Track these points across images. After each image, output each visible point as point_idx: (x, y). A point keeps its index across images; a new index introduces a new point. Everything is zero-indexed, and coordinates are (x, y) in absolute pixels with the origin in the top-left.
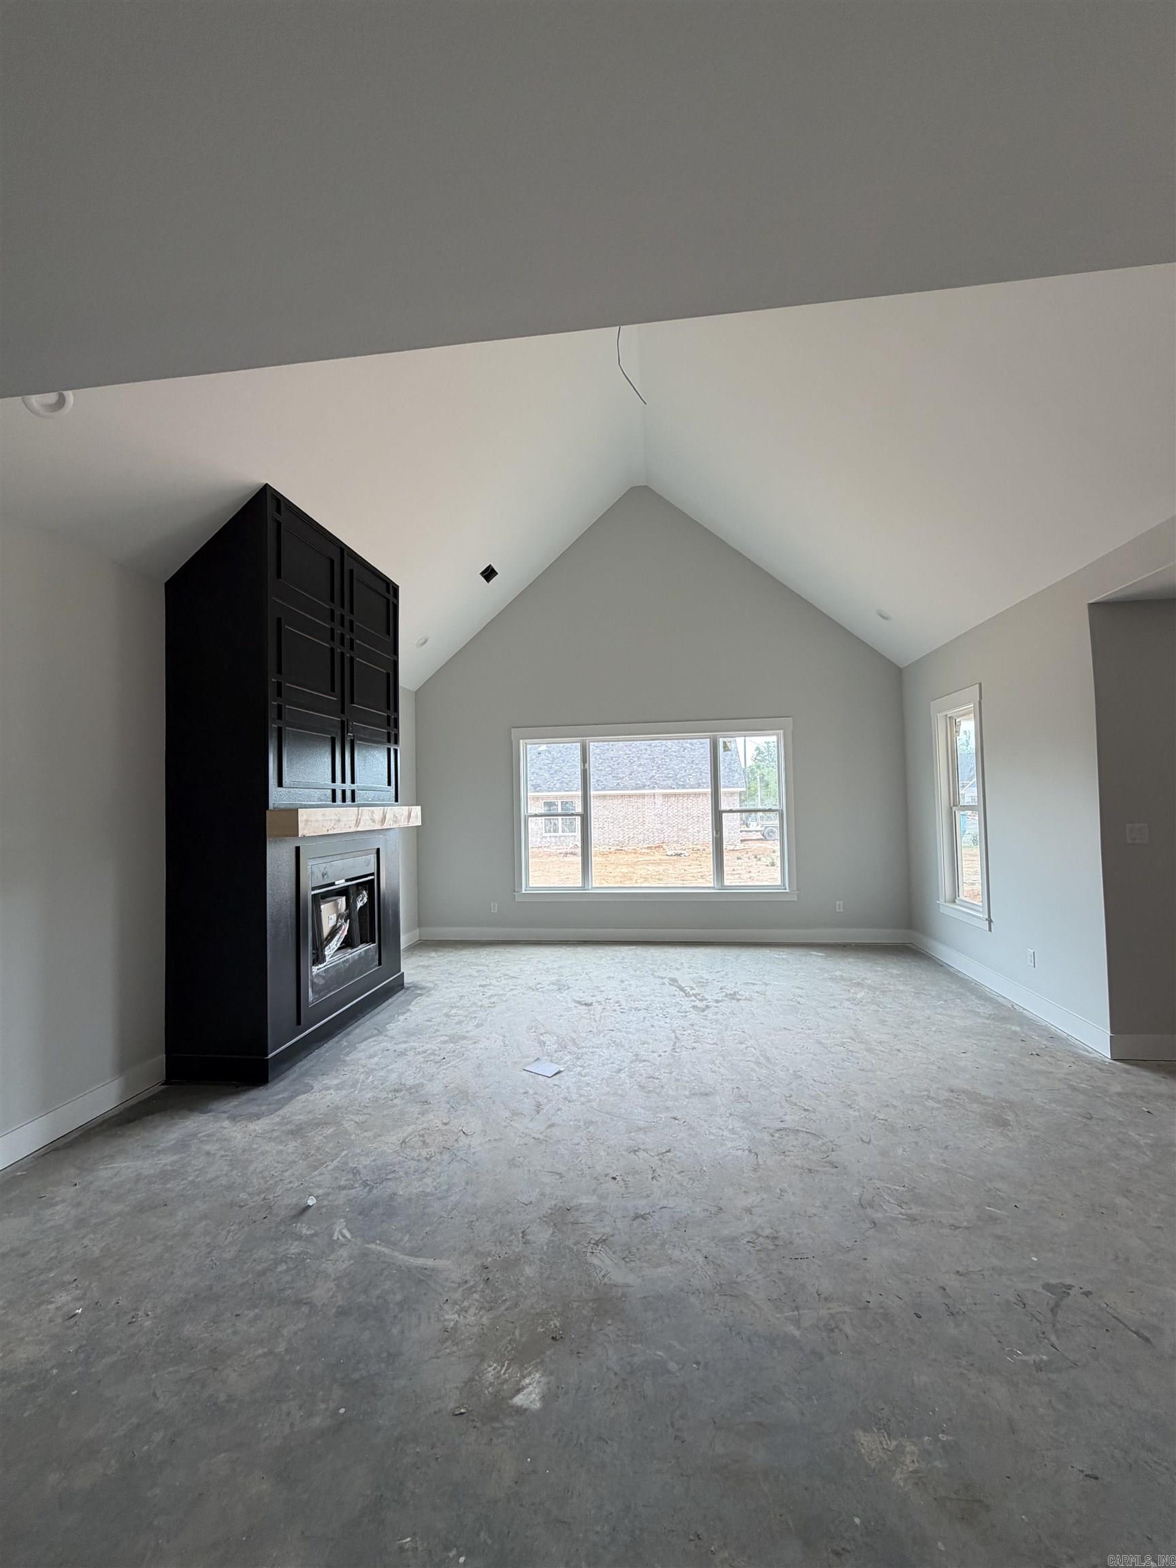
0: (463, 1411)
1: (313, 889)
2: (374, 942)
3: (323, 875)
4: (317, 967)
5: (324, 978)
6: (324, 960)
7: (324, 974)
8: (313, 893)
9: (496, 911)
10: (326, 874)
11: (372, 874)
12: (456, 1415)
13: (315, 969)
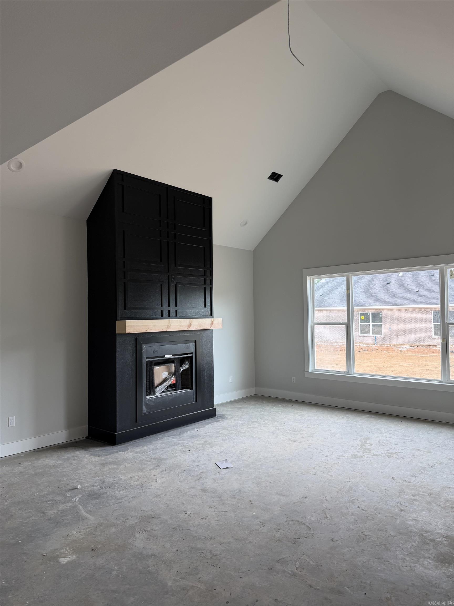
0: (45, 555)
1: (147, 358)
2: (193, 389)
3: (154, 352)
4: (149, 397)
5: (154, 402)
6: (154, 394)
7: (154, 400)
8: (146, 360)
9: (295, 382)
10: (156, 352)
11: (192, 353)
12: (42, 555)
13: (148, 397)
